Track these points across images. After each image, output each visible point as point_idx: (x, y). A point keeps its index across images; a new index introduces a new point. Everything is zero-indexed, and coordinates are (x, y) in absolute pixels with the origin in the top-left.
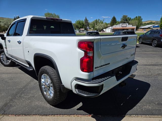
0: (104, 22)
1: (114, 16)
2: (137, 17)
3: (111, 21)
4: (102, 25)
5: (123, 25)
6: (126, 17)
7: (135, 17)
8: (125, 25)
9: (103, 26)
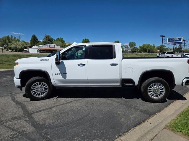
0: (21, 40)
1: (34, 35)
2: (59, 38)
3: (31, 39)
4: (19, 43)
5: (51, 46)
6: (49, 37)
7: (57, 38)
8: (53, 46)
9: (22, 46)
